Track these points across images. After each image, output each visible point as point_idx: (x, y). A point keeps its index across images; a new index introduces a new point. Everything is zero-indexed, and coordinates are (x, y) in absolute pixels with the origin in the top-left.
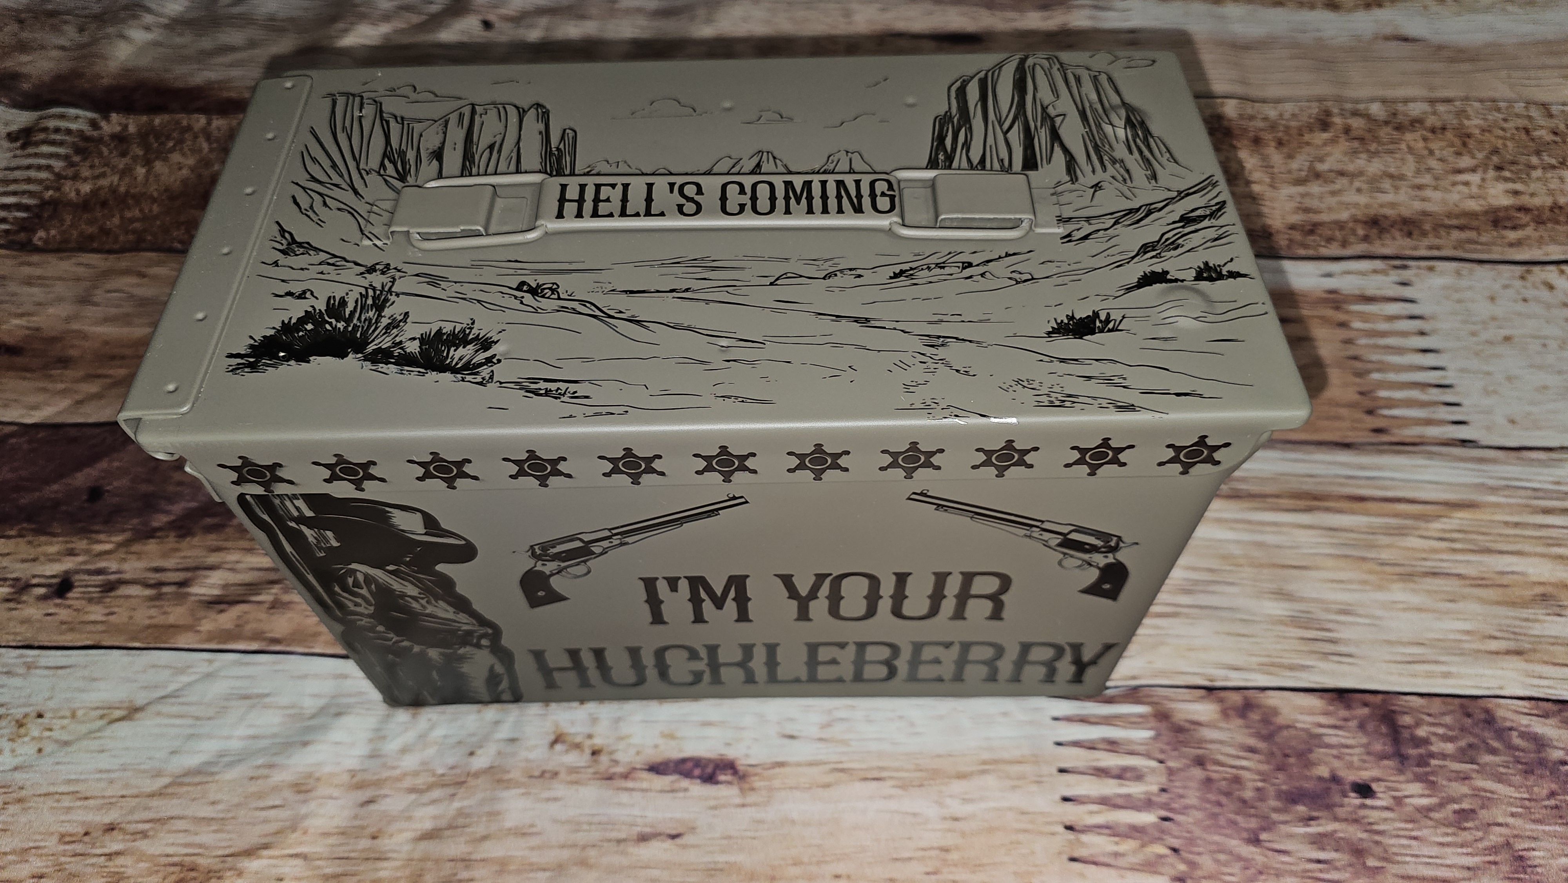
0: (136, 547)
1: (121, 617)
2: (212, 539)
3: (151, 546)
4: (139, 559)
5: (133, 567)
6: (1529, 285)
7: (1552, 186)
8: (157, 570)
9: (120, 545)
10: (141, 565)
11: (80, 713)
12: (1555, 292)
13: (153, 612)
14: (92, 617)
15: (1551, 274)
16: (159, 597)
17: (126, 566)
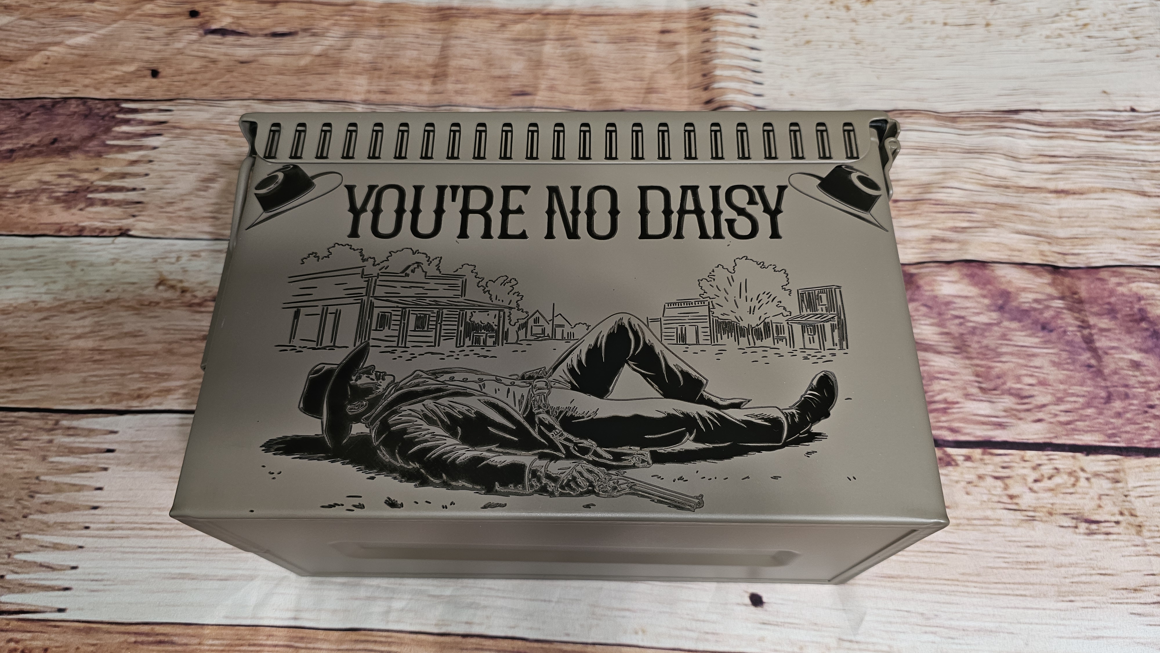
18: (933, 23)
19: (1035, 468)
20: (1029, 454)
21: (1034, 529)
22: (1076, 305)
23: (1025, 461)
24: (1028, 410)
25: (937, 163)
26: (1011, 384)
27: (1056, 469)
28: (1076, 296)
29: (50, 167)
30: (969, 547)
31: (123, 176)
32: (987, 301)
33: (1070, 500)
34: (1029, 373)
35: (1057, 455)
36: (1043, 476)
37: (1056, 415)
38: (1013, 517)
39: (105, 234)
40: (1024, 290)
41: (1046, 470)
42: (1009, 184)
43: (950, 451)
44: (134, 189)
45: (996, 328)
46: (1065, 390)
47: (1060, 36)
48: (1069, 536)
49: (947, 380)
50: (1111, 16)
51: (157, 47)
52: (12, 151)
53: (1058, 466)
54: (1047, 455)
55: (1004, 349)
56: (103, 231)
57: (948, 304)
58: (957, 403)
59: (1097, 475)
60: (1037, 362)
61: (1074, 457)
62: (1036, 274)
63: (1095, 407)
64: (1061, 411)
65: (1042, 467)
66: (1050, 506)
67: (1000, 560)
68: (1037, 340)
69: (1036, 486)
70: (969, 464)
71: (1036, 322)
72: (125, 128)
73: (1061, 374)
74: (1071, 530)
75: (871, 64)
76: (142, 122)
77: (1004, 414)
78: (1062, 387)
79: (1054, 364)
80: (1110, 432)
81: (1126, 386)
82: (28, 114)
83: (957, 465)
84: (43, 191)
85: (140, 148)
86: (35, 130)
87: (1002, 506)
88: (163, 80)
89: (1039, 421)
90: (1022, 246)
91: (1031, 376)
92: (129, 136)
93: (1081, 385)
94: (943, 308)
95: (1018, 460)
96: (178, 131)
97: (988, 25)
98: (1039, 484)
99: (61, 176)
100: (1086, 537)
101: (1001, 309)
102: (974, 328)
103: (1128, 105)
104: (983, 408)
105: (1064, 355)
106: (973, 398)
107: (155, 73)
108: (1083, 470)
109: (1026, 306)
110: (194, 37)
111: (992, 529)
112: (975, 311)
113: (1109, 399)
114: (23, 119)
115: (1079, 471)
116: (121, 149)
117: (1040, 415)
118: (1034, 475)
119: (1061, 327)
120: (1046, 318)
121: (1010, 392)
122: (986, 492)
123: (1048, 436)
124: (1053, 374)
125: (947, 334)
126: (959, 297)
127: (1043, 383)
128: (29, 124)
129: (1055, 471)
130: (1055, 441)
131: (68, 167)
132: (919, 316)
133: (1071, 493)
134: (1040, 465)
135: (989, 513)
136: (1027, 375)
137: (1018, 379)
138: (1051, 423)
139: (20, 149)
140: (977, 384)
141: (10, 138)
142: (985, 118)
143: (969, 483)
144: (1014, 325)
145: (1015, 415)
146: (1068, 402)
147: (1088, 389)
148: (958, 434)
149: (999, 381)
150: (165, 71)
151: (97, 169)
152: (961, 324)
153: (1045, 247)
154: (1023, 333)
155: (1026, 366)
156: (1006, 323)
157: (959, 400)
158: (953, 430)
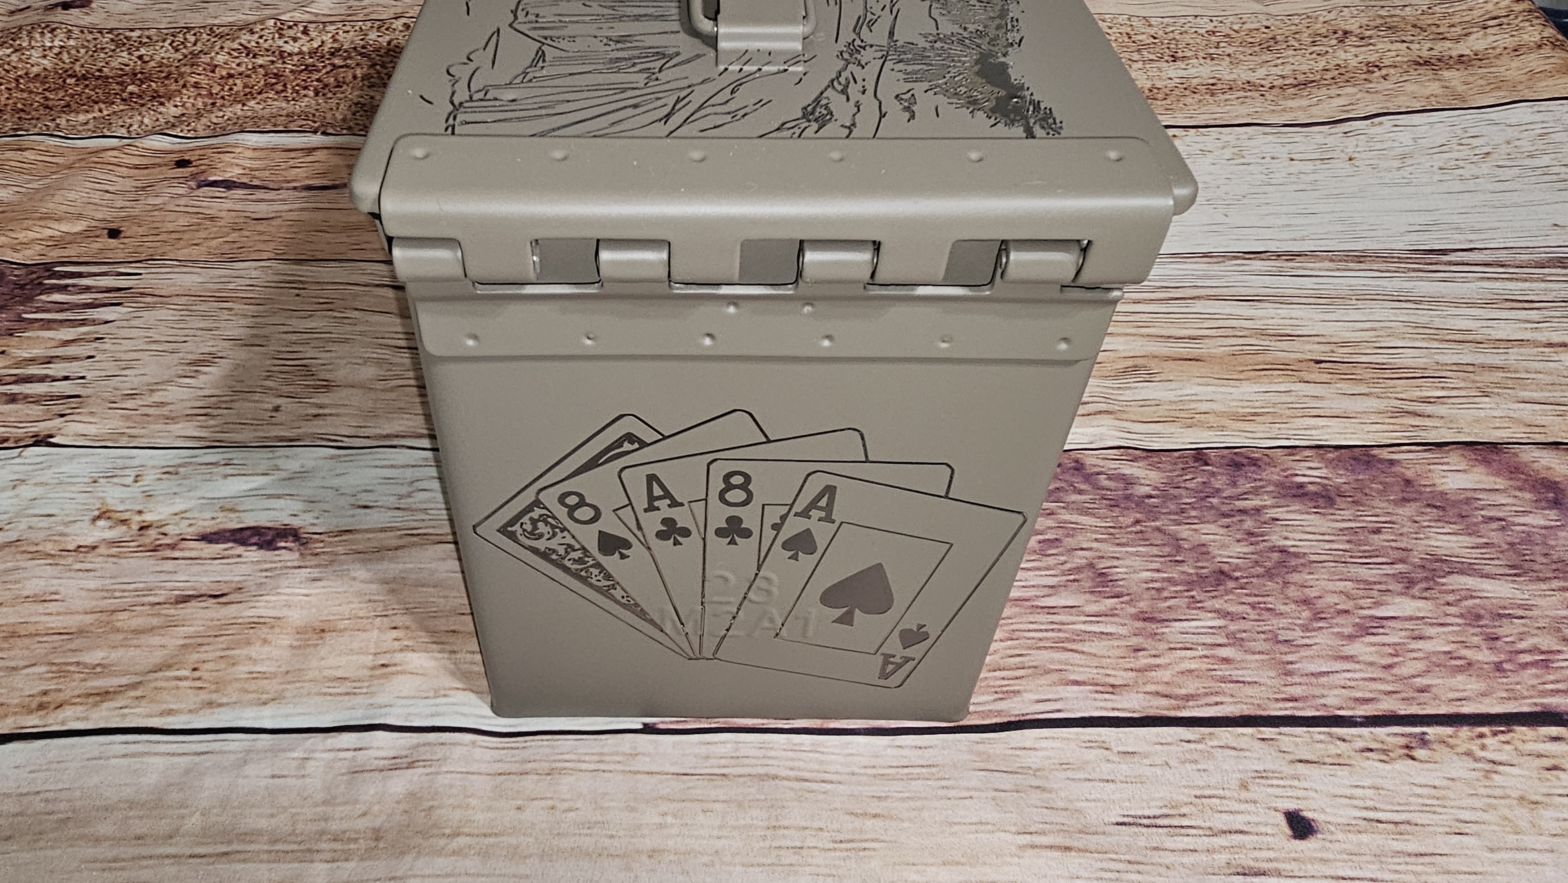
44: (62, 379)
57: (1467, 501)
88: (126, 240)
96: (149, 299)
107: (114, 234)
110: (181, 190)
125: (1487, 545)
126: (1479, 490)
150: (130, 230)
152: (1504, 530)
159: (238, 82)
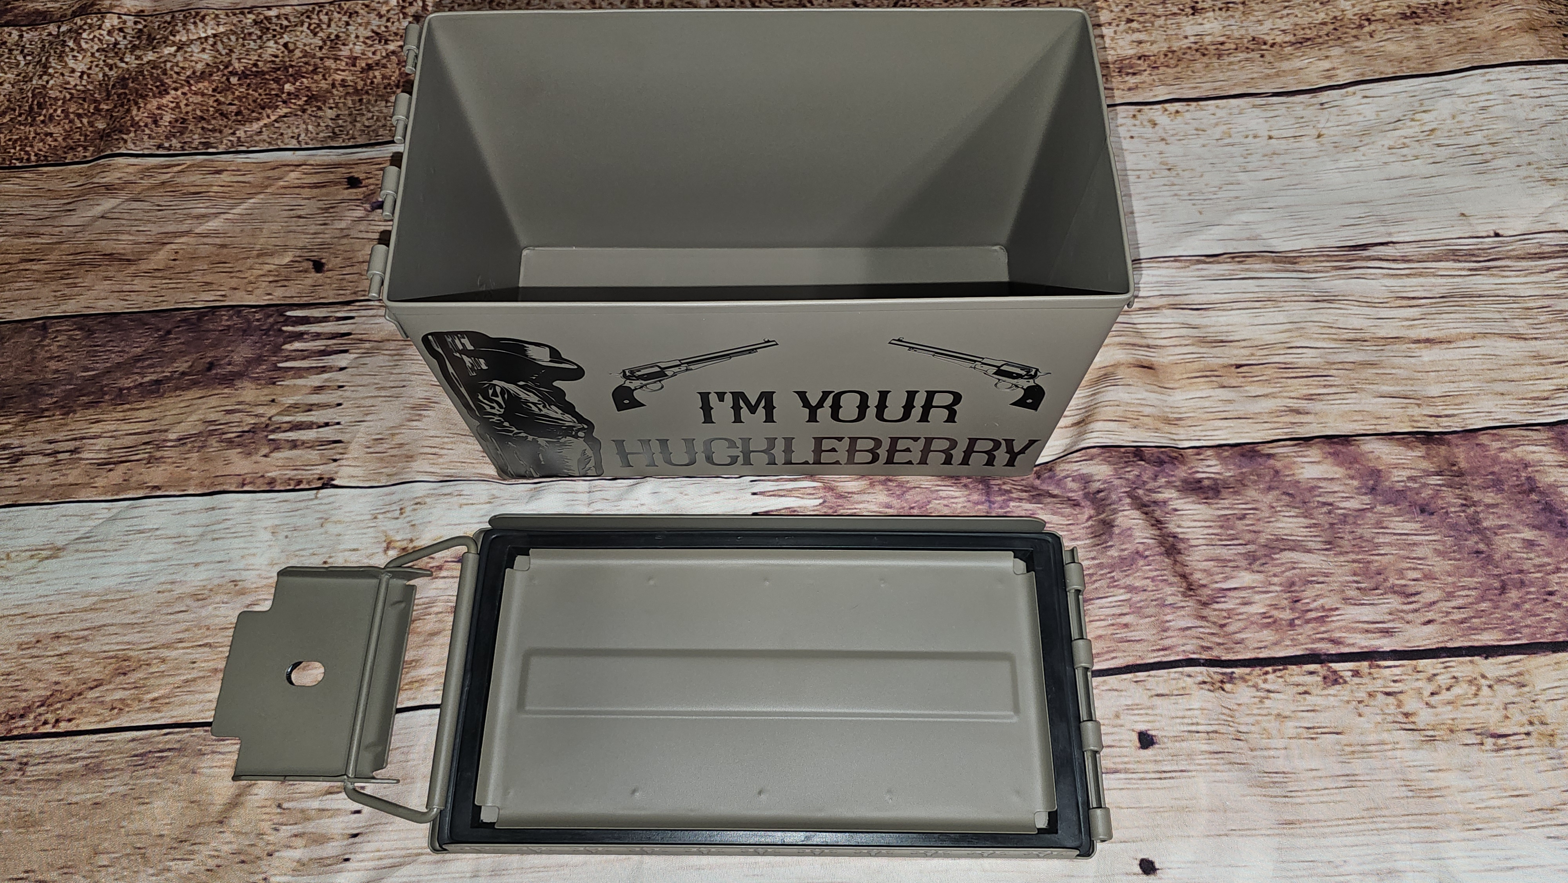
0: (30, 426)
1: (30, 481)
2: (91, 414)
3: (43, 424)
4: (34, 435)
5: (31, 442)
6: (1137, 122)
7: (1169, 32)
8: (50, 442)
9: (16, 425)
10: (38, 438)
11: (13, 555)
12: (1157, 127)
13: (55, 475)
14: (7, 483)
15: (1155, 113)
16: (58, 462)
17: (25, 441)
18: (1255, 137)
19: (1430, 680)
20: (1422, 663)
21: (1436, 750)
22: (1457, 479)
23: (1418, 672)
24: (1416, 611)
25: (1281, 317)
26: (1393, 580)
27: (1454, 677)
28: (1455, 468)
29: (213, 401)
30: (1368, 778)
31: (310, 408)
32: (1355, 483)
33: (1472, 712)
34: (1413, 566)
35: (1454, 661)
36: (1440, 687)
37: (1448, 613)
38: (1412, 738)
39: (301, 486)
40: (1396, 466)
41: (1443, 680)
42: (1367, 336)
43: (1335, 666)
44: (327, 424)
45: (1369, 514)
46: (1454, 583)
47: (1405, 146)
48: (1475, 754)
49: (1323, 583)
50: (1461, 117)
51: (313, 229)
52: (157, 382)
53: (1456, 675)
54: (1443, 663)
55: (1381, 540)
56: (300, 482)
57: (1312, 489)
58: (1337, 609)
59: (1500, 680)
60: (1419, 552)
61: (1471, 662)
62: (1407, 445)
63: (1490, 600)
64: (1454, 608)
65: (1438, 677)
66: (1450, 722)
67: (1404, 788)
68: (1417, 526)
69: (1433, 700)
70: (1357, 680)
71: (1412, 504)
72: (297, 345)
73: (1447, 565)
74: (1476, 747)
75: (1190, 194)
76: (317, 336)
77: (1390, 617)
78: (1450, 579)
79: (1438, 553)
80: (1509, 627)
81: (1521, 571)
82: (169, 332)
83: (1345, 682)
84: (211, 433)
85: (323, 370)
86: (183, 353)
87: (1398, 726)
88: (329, 274)
89: (1429, 622)
90: (1388, 412)
91: (1414, 569)
92: (305, 355)
93: (1471, 577)
94: (1308, 494)
95: (1410, 672)
96: (367, 345)
97: (1319, 136)
98: (1436, 697)
99: (229, 412)
100: (1494, 754)
101: (1373, 490)
102: (1345, 516)
103: (1490, 229)
104: (1366, 613)
105: (1449, 541)
106: (1353, 602)
107: (318, 266)
108: (1484, 677)
109: (1399, 486)
110: (360, 213)
111: (1390, 753)
112: (1345, 495)
113: (1503, 589)
114: (163, 339)
115: (1479, 678)
116: (299, 373)
117: (1430, 616)
118: (1431, 688)
119: (1443, 508)
120: (1424, 499)
121: (1394, 590)
122: (1379, 712)
123: (1441, 639)
124: (1440, 565)
125: (1315, 525)
126: (1325, 479)
127: (1429, 577)
128: (172, 345)
129: (1454, 680)
130: (1450, 645)
131: (234, 400)
132: (1281, 506)
133: (1473, 705)
134: (1435, 675)
135: (1385, 736)
136: (1410, 569)
137: (1401, 573)
138: (1443, 623)
139: (168, 379)
140: (1356, 585)
141: (151, 366)
142: (1330, 258)
143: (1360, 702)
144: (1389, 509)
145: (1403, 618)
146: (1459, 596)
147: (1480, 580)
148: (1341, 646)
149: (1380, 578)
150: (331, 262)
151: (273, 401)
152: (1330, 512)
153: (1415, 411)
154: (1400, 519)
155: (1408, 558)
156: (1379, 508)
157: (1338, 606)
158: (1335, 642)
159: (377, 73)
